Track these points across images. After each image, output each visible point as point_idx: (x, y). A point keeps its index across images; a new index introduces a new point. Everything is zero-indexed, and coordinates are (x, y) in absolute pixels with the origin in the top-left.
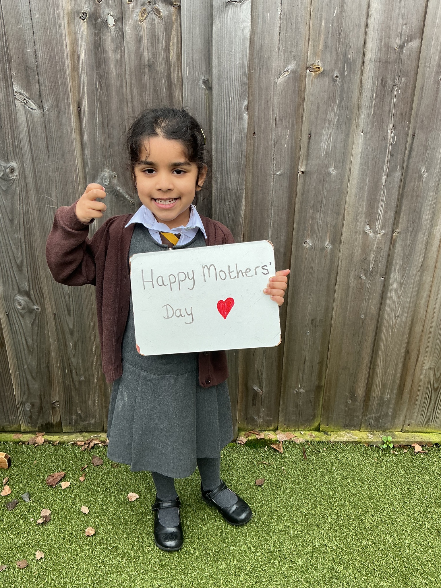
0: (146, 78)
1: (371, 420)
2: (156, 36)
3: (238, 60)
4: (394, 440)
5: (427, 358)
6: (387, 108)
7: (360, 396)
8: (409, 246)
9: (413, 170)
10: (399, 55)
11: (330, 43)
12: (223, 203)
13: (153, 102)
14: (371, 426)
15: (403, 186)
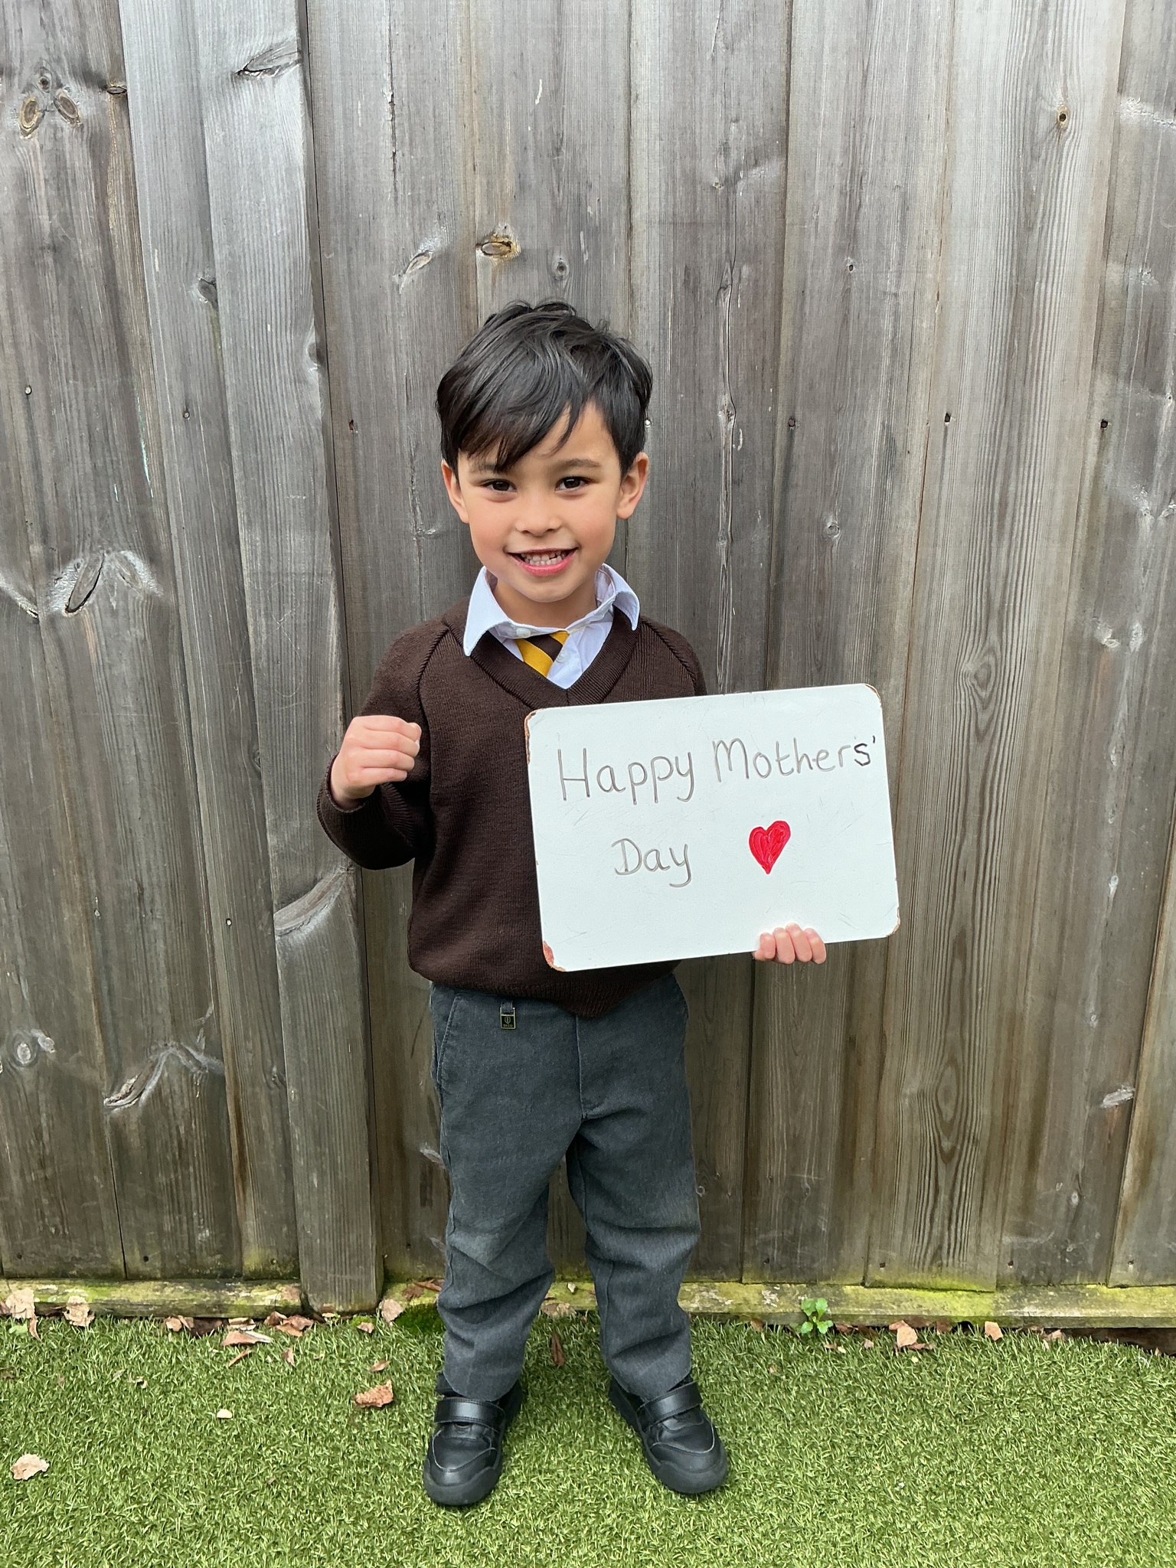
0: (49, 281)
1: (770, 1250)
2: (69, 171)
3: (279, 224)
4: (837, 1311)
5: (910, 1062)
6: (709, 352)
7: (731, 1176)
9: (800, 522)
10: (728, 203)
11: (532, 177)
12: (275, 612)
13: (71, 343)
14: (772, 1267)
15: (777, 567)
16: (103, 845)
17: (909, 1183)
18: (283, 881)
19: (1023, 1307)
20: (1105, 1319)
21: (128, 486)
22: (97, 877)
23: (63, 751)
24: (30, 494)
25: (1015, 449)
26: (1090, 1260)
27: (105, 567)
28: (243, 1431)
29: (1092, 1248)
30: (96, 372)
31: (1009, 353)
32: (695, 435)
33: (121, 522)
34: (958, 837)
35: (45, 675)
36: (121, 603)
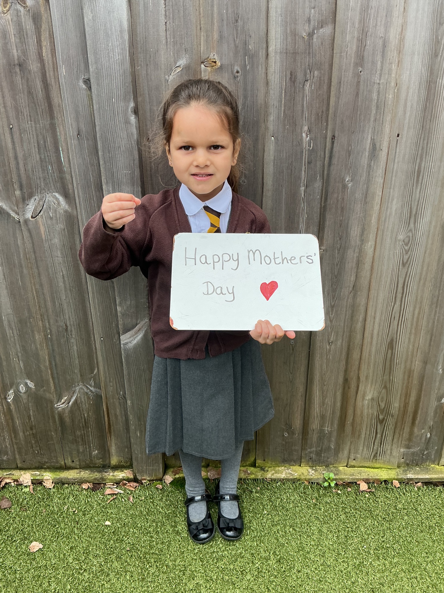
0: (18, 79)
1: (312, 455)
2: (24, 30)
3: (117, 55)
4: (337, 477)
5: (369, 388)
6: (299, 108)
7: (298, 429)
8: (337, 265)
9: (335, 180)
10: (309, 44)
11: (226, 32)
13: (29, 106)
14: (312, 461)
15: (325, 198)
16: (50, 310)
17: (366, 431)
18: (124, 324)
19: (407, 474)
20: (438, 478)
21: (55, 166)
22: (49, 322)
23: (33, 274)
24: (14, 170)
25: (425, 149)
26: (433, 457)
27: (47, 200)
28: (116, 529)
29: (434, 452)
30: (40, 118)
31: (425, 109)
32: (292, 143)
33: (53, 181)
34: (393, 304)
35: (24, 243)
36: (54, 214)
